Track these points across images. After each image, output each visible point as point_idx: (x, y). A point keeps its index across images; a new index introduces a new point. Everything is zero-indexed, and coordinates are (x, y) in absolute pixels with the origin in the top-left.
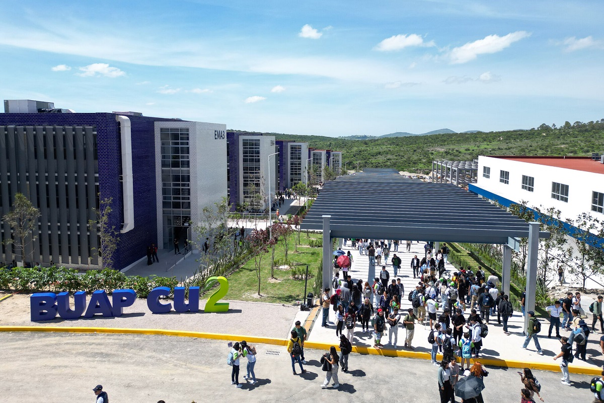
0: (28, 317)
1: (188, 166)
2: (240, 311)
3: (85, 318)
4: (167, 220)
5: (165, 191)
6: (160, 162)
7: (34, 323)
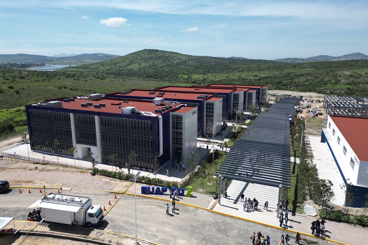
0: (140, 192)
1: (182, 129)
2: (196, 197)
3: (155, 194)
4: (174, 149)
5: (173, 138)
6: (172, 127)
7: (142, 194)
